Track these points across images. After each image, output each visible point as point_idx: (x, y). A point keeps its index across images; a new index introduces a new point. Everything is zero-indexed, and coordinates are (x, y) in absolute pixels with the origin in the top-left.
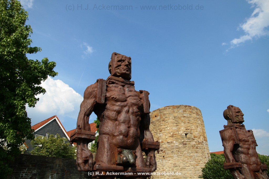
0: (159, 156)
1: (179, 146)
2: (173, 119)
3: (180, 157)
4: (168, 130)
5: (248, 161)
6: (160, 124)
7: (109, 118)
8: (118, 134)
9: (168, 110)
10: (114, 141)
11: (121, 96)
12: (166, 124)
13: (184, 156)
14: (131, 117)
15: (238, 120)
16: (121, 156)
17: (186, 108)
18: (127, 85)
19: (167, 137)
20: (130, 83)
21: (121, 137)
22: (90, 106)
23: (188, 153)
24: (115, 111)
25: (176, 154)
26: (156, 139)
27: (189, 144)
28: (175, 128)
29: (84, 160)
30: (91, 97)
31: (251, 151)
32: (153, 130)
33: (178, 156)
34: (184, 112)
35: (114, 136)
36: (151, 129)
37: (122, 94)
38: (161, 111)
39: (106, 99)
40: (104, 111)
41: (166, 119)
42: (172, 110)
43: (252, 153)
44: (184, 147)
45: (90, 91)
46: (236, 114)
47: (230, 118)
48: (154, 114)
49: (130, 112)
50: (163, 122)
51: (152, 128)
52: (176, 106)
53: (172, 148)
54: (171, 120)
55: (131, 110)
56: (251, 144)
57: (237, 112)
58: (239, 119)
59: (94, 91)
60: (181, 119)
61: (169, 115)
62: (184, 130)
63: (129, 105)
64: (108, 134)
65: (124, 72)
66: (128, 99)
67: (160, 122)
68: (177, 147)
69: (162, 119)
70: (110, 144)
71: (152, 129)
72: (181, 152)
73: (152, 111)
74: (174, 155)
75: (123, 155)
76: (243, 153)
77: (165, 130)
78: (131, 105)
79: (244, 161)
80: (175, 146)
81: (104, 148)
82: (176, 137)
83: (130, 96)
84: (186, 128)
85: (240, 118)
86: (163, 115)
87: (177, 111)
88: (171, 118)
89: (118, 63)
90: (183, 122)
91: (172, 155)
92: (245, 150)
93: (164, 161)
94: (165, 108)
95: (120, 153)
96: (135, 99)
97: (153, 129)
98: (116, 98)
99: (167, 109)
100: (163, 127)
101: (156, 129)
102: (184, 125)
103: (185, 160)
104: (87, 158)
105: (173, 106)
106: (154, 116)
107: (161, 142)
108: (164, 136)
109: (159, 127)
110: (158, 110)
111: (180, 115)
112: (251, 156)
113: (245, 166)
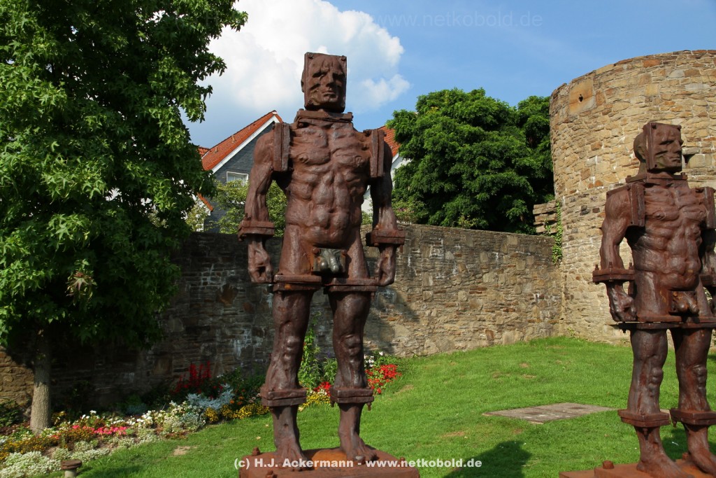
0: (587, 227)
2: (644, 104)
4: (621, 143)
6: (595, 126)
7: (297, 196)
8: (312, 224)
9: (625, 73)
10: (307, 236)
11: (317, 154)
12: (615, 123)
14: (337, 191)
16: (319, 259)
17: (698, 62)
18: (336, 124)
19: (615, 168)
20: (343, 118)
21: (318, 228)
22: (263, 178)
24: (307, 183)
26: (579, 173)
29: (259, 268)
30: (264, 160)
31: (674, 244)
32: (573, 143)
34: (690, 79)
35: (306, 227)
36: (565, 141)
37: (321, 147)
38: (601, 81)
39: (291, 162)
40: (290, 182)
41: (617, 106)
42: (641, 72)
43: (674, 248)
45: (262, 149)
46: (660, 149)
47: (643, 158)
48: (574, 90)
49: (335, 181)
50: (607, 116)
51: (569, 138)
52: (659, 58)
54: (633, 108)
55: (337, 179)
57: (664, 143)
58: (665, 161)
59: (269, 148)
60: (674, 103)
61: (630, 92)
63: (333, 168)
64: (297, 224)
65: (325, 99)
66: (334, 156)
67: (595, 117)
69: (602, 107)
70: (300, 241)
71: (568, 143)
73: (570, 81)
75: (321, 259)
76: (651, 247)
77: (609, 145)
78: (339, 168)
79: (648, 264)
81: (290, 249)
83: (337, 149)
84: (689, 135)
85: (668, 158)
86: (605, 95)
87: (659, 76)
88: (633, 101)
89: (314, 79)
90: (679, 115)
92: (658, 242)
94: (616, 70)
95: (317, 254)
96: (346, 155)
97: (571, 141)
98: (306, 160)
99: (621, 70)
100: (604, 133)
101: (580, 141)
104: (262, 264)
105: (647, 57)
106: (576, 97)
107: (594, 183)
108: (606, 164)
109: (592, 136)
110: (592, 76)
111: (672, 89)
112: (672, 255)
113: (648, 278)
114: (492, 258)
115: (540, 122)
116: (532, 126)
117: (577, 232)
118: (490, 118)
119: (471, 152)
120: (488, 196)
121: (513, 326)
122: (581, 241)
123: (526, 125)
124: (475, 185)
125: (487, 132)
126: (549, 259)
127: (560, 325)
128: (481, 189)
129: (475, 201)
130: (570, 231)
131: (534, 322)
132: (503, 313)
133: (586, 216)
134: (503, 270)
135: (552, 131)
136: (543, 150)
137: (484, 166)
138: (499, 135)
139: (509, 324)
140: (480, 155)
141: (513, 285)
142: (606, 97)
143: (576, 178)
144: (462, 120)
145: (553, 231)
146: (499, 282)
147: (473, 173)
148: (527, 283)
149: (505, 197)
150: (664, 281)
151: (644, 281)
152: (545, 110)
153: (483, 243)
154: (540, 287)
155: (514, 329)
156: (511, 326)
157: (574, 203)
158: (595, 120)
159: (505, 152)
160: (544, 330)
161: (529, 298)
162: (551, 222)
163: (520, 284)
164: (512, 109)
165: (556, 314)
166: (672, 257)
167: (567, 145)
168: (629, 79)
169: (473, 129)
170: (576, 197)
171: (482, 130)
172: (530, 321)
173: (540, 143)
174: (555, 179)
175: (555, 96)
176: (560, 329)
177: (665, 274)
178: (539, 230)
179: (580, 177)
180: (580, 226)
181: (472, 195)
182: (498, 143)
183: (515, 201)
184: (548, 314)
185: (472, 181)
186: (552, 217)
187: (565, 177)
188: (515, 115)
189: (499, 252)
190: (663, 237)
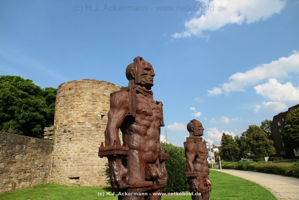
0: (65, 138)
1: (91, 128)
2: (91, 95)
3: (90, 141)
4: (82, 108)
5: (142, 145)
6: (73, 100)
9: (86, 83)
12: (81, 100)
13: (95, 140)
15: (144, 82)
17: (108, 85)
18: (149, 95)
19: (78, 116)
23: (100, 137)
25: (86, 137)
26: (65, 116)
27: (104, 127)
28: (90, 107)
31: (150, 132)
32: (64, 105)
33: (88, 140)
34: (106, 90)
38: (78, 84)
41: (82, 94)
42: (91, 84)
43: (151, 134)
44: (97, 131)
46: (144, 72)
47: (133, 76)
48: (68, 86)
50: (78, 97)
51: (63, 103)
52: (97, 81)
53: (82, 129)
54: (87, 96)
56: (154, 121)
57: (146, 69)
58: (146, 79)
60: (100, 97)
61: (87, 90)
62: (101, 110)
68: (88, 129)
69: (77, 94)
72: (92, 136)
73: (67, 82)
74: (84, 139)
76: (137, 132)
77: (77, 107)
78: (156, 119)
79: (135, 144)
80: (87, 128)
82: (89, 118)
84: (103, 109)
85: (148, 78)
86: (78, 89)
87: (97, 87)
88: (88, 94)
90: (102, 101)
91: (81, 138)
92: (142, 129)
93: (70, 144)
94: (83, 81)
99: (85, 82)
100: (76, 103)
101: (67, 104)
102: (102, 105)
103: (95, 145)
105: (94, 80)
106: (68, 88)
107: (70, 121)
108: (75, 114)
109: (72, 103)
110: (75, 82)
111: (100, 92)
112: (149, 139)
113: (134, 154)
114: (22, 148)
115: (53, 96)
116: (49, 97)
117: (61, 140)
118: (32, 91)
119: (21, 102)
120: (25, 121)
121: (27, 179)
122: (62, 143)
123: (47, 96)
124: (21, 116)
125: (30, 95)
126: (48, 150)
127: (48, 178)
128: (23, 118)
129: (19, 123)
130: (58, 139)
131: (37, 177)
132: (23, 173)
133: (65, 133)
134: (26, 154)
135: (57, 99)
136: (52, 107)
137: (26, 109)
138: (35, 98)
139: (25, 179)
140: (25, 104)
141: (30, 160)
142: (79, 90)
143: (63, 118)
144: (20, 89)
145: (51, 138)
146: (23, 159)
147: (20, 111)
148: (36, 160)
149: (33, 123)
150: (144, 156)
151: (133, 156)
152: (55, 92)
153: (18, 141)
154: (42, 162)
155: (27, 181)
156: (26, 180)
157: (61, 128)
158: (74, 97)
159: (36, 104)
160: (41, 181)
161: (36, 166)
162: (51, 135)
163: (33, 160)
164: (42, 89)
165: (47, 173)
166: (149, 140)
167: (62, 105)
168: (87, 86)
169: (24, 93)
170: (62, 126)
171: (28, 94)
172: (35, 177)
173: (51, 104)
174: (55, 118)
175: (60, 87)
176: (48, 180)
177: (144, 152)
178: (45, 137)
179: (65, 118)
180: (62, 137)
181: (18, 120)
182: (34, 100)
183: (37, 125)
184: (44, 173)
185: (19, 114)
186: (51, 133)
187: (59, 117)
188: (43, 92)
189: (26, 145)
190: (145, 126)
